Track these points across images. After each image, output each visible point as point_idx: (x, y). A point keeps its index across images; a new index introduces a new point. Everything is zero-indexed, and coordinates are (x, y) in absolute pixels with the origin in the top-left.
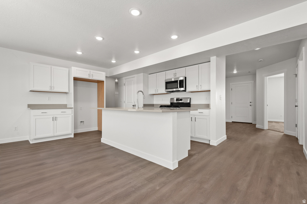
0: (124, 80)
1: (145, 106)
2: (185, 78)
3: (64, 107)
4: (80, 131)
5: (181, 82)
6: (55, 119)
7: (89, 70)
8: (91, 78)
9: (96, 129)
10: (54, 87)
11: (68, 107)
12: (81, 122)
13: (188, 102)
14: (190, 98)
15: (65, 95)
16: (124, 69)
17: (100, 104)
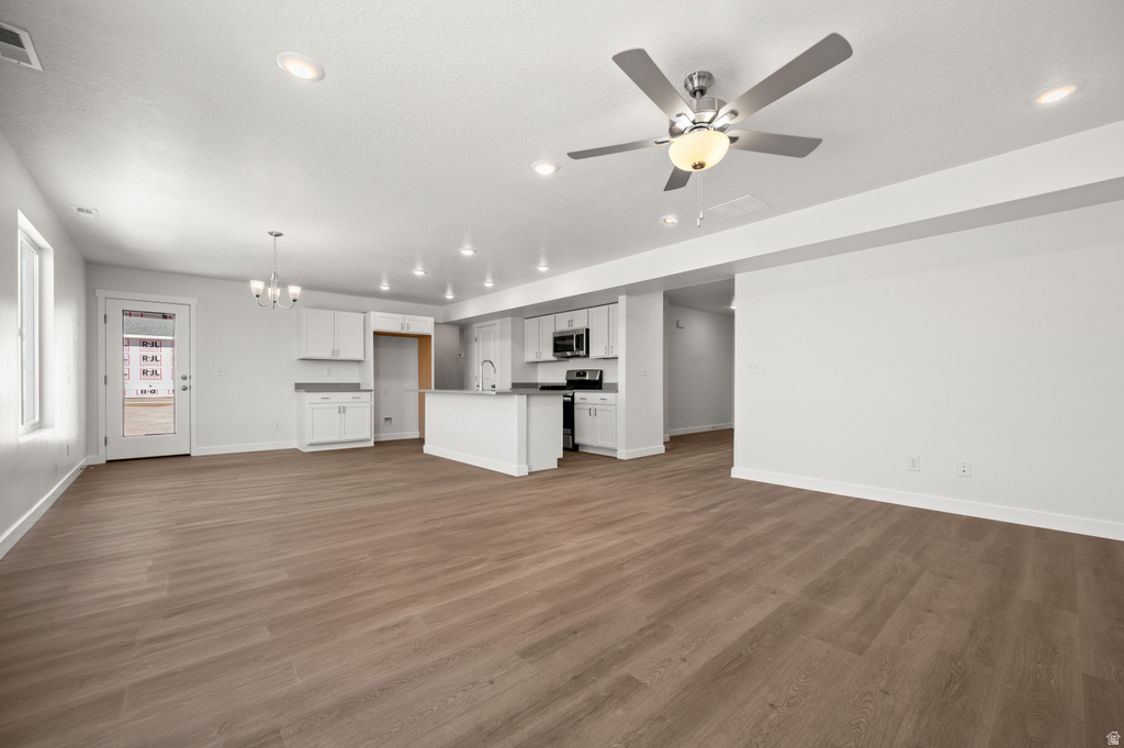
0: (476, 331)
1: (516, 386)
2: (588, 330)
3: (355, 387)
4: (384, 437)
5: (579, 337)
6: (342, 410)
7: (402, 316)
8: (405, 332)
9: (415, 435)
10: (338, 351)
11: (362, 388)
12: (387, 419)
13: (597, 378)
14: (601, 372)
15: (356, 366)
16: (470, 310)
17: (423, 383)
